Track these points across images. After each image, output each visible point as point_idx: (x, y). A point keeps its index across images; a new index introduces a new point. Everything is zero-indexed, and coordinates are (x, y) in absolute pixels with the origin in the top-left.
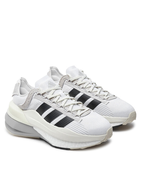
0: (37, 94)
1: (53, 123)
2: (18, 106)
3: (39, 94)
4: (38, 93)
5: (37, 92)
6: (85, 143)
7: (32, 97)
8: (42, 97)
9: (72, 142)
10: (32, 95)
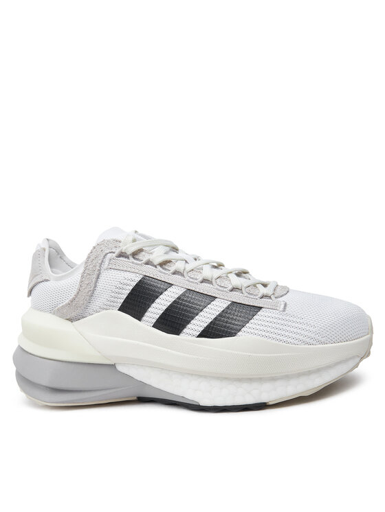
0: (114, 255)
1: (191, 332)
2: (54, 314)
3: (122, 255)
4: (117, 251)
5: (113, 251)
6: (318, 371)
7: (100, 266)
8: (133, 263)
9: (273, 379)
10: (100, 262)
